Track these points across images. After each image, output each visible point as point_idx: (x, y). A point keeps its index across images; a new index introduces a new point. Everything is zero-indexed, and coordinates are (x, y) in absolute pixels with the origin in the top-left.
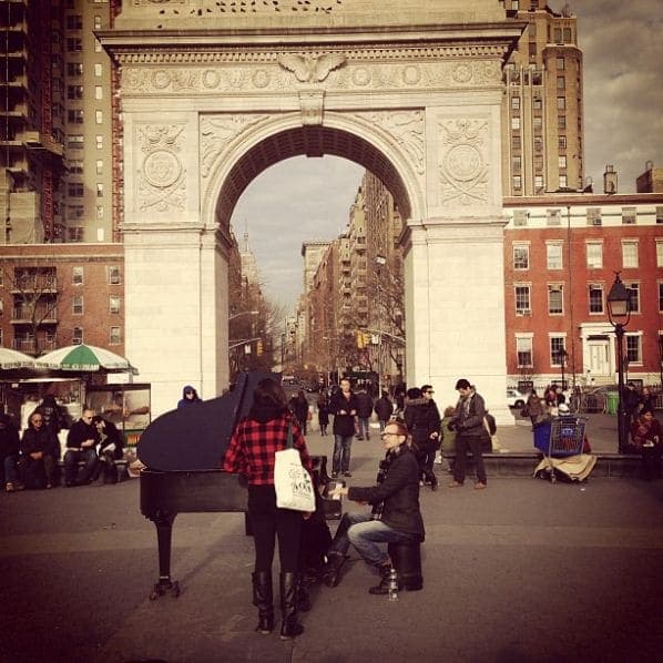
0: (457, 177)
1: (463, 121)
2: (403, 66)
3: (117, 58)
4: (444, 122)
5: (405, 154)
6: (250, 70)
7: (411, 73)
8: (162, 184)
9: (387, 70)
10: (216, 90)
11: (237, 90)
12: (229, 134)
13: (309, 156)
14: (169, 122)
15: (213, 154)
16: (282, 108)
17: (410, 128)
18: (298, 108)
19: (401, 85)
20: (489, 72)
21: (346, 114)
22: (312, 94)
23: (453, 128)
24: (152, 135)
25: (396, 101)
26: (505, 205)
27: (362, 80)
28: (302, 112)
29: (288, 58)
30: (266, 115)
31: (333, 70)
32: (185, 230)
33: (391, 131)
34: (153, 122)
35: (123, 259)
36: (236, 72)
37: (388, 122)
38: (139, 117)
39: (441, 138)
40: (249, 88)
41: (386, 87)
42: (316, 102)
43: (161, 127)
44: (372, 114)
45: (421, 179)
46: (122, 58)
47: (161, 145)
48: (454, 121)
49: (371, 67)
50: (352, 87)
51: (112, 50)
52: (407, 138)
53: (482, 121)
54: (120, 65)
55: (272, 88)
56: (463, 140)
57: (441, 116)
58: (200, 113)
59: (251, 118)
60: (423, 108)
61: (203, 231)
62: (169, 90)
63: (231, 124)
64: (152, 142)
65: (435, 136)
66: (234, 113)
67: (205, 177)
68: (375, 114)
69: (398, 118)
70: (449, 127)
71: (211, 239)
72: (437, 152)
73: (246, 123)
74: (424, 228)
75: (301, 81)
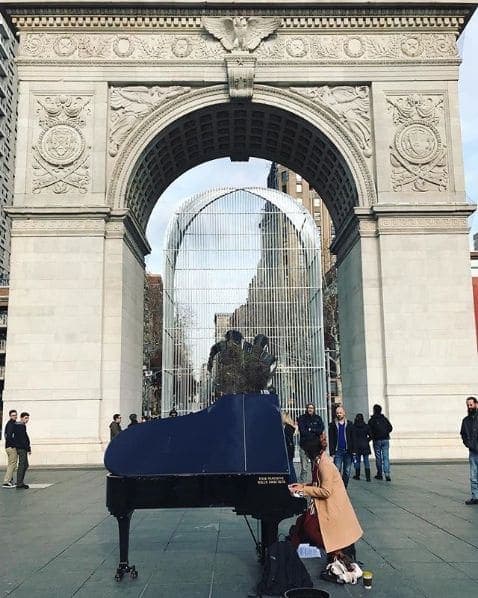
0: (410, 159)
1: (416, 97)
2: (345, 38)
3: (14, 21)
4: (393, 99)
5: (349, 133)
6: (168, 38)
7: (354, 46)
8: (61, 162)
9: (327, 41)
10: (130, 59)
11: (154, 59)
12: (144, 108)
14: (73, 93)
15: (123, 130)
16: (205, 80)
17: (354, 105)
18: (224, 80)
19: (343, 57)
20: (443, 46)
22: (241, 62)
23: (403, 105)
24: (55, 108)
25: (338, 75)
27: (299, 52)
28: (228, 84)
30: (186, 88)
31: (265, 39)
33: (333, 109)
34: (53, 93)
36: (153, 41)
37: (329, 98)
38: (37, 86)
39: (390, 117)
40: (168, 56)
41: (326, 60)
42: (246, 71)
43: (62, 98)
44: (310, 90)
45: (369, 162)
46: (22, 20)
47: (62, 118)
48: (405, 98)
49: (308, 38)
50: (286, 57)
51: (9, 12)
52: (352, 116)
53: (436, 99)
54: (18, 30)
55: (194, 56)
56: (416, 118)
57: (390, 93)
58: (110, 84)
59: (171, 91)
60: (369, 84)
61: (108, 217)
62: (75, 57)
63: (146, 97)
64: (51, 114)
65: (384, 115)
66: (150, 85)
67: (113, 156)
68: (314, 89)
69: (341, 94)
70: (399, 105)
71: (119, 227)
72: (387, 131)
73: (163, 97)
74: (374, 218)
75: (229, 51)
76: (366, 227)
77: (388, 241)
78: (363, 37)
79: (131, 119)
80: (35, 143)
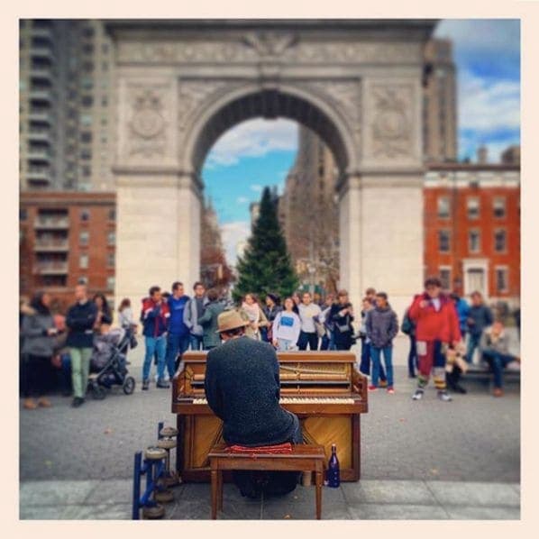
0: (386, 135)
1: (392, 90)
2: (344, 45)
5: (345, 115)
6: (220, 45)
8: (148, 135)
9: (332, 48)
10: (193, 60)
12: (202, 96)
13: (266, 118)
15: (189, 112)
17: (349, 95)
18: (259, 77)
19: (342, 59)
21: (298, 83)
25: (337, 72)
27: (312, 56)
28: (262, 79)
30: (233, 82)
31: (288, 47)
32: (166, 173)
33: (334, 97)
37: (334, 91)
38: (130, 80)
40: (220, 58)
41: (330, 62)
43: (148, 89)
44: (318, 82)
45: (358, 135)
47: (148, 104)
48: (385, 89)
50: (303, 59)
52: (346, 102)
55: (238, 60)
56: (391, 104)
57: (374, 86)
58: (180, 78)
60: (360, 79)
61: (180, 174)
63: (205, 88)
64: (140, 100)
65: (370, 101)
66: (207, 80)
68: (321, 82)
71: (187, 181)
72: (371, 114)
74: (359, 175)
76: (353, 182)
77: (367, 192)
78: (358, 45)
79: (194, 104)
80: (130, 121)
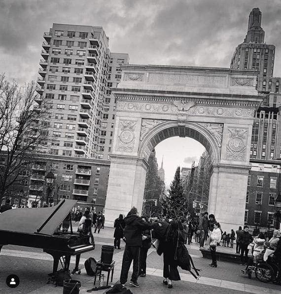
0: (234, 150)
1: (238, 129)
2: (217, 108)
4: (230, 129)
5: (214, 139)
6: (162, 105)
7: (220, 111)
8: (126, 142)
9: (211, 109)
10: (149, 111)
11: (156, 112)
12: (152, 126)
13: (180, 137)
14: (131, 121)
15: (145, 133)
16: (172, 119)
17: (217, 130)
19: (216, 115)
20: (249, 113)
21: (194, 123)
22: (182, 115)
23: (233, 132)
24: (125, 125)
25: (213, 120)
26: (250, 162)
27: (202, 112)
28: (178, 121)
29: (176, 102)
30: (165, 121)
32: (132, 159)
33: (210, 131)
34: (126, 120)
35: (110, 166)
36: (156, 105)
37: (209, 128)
38: (122, 118)
39: (228, 135)
40: (161, 111)
41: (210, 115)
42: (184, 118)
43: (128, 122)
44: (204, 124)
45: (219, 149)
46: (119, 97)
47: (128, 128)
48: (234, 129)
49: (205, 108)
50: (198, 114)
52: (216, 134)
53: (245, 130)
54: (117, 100)
55: (169, 111)
56: (237, 136)
57: (229, 127)
58: (142, 118)
59: (160, 122)
60: (223, 124)
61: (138, 159)
62: (133, 110)
63: (153, 123)
64: (125, 127)
65: (226, 134)
66: (154, 119)
67: (141, 141)
68: (205, 124)
69: (213, 126)
70: (232, 131)
71: (141, 163)
72: (227, 140)
73: (158, 123)
74: (218, 167)
75: (179, 110)
76: (215, 170)
77: (221, 175)
78: (224, 108)
79: (147, 130)
80: (119, 135)
